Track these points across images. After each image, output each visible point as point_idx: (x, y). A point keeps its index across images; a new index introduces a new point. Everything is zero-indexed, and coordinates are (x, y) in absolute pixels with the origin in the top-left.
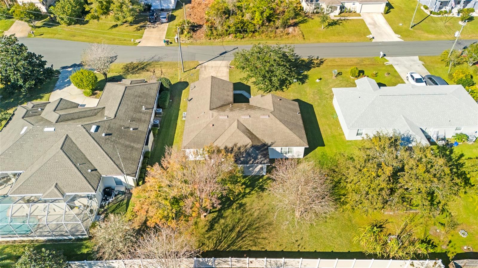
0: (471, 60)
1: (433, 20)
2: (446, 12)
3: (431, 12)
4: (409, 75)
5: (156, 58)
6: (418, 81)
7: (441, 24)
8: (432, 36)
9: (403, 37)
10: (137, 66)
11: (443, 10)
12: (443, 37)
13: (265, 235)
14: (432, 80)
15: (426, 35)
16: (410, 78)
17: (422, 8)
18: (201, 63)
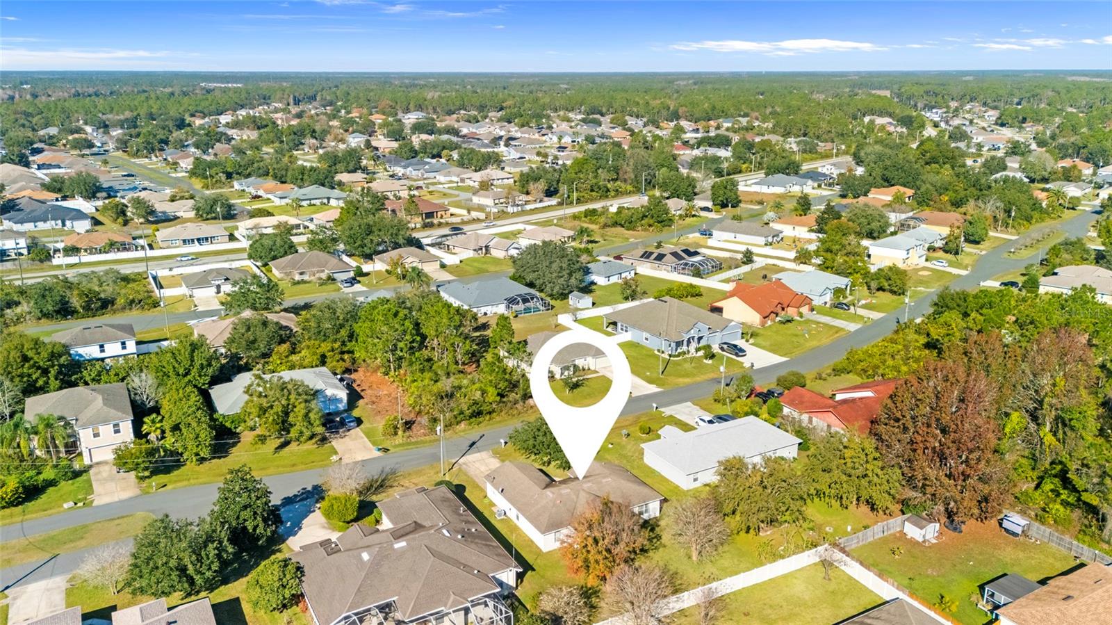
0: (743, 393)
1: (677, 364)
2: (684, 353)
3: (670, 356)
4: (698, 420)
5: (387, 470)
6: (710, 422)
7: (687, 366)
8: (687, 380)
9: (659, 385)
10: (372, 486)
11: (679, 350)
12: (698, 378)
13: (679, 582)
14: (722, 419)
15: (681, 380)
16: (701, 423)
17: (656, 352)
18: (454, 461)
